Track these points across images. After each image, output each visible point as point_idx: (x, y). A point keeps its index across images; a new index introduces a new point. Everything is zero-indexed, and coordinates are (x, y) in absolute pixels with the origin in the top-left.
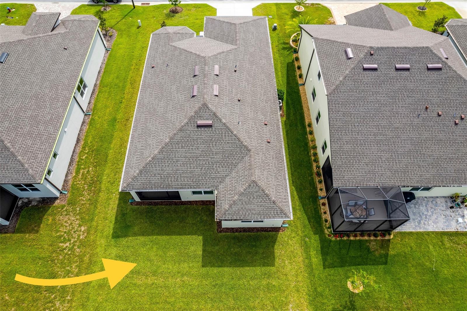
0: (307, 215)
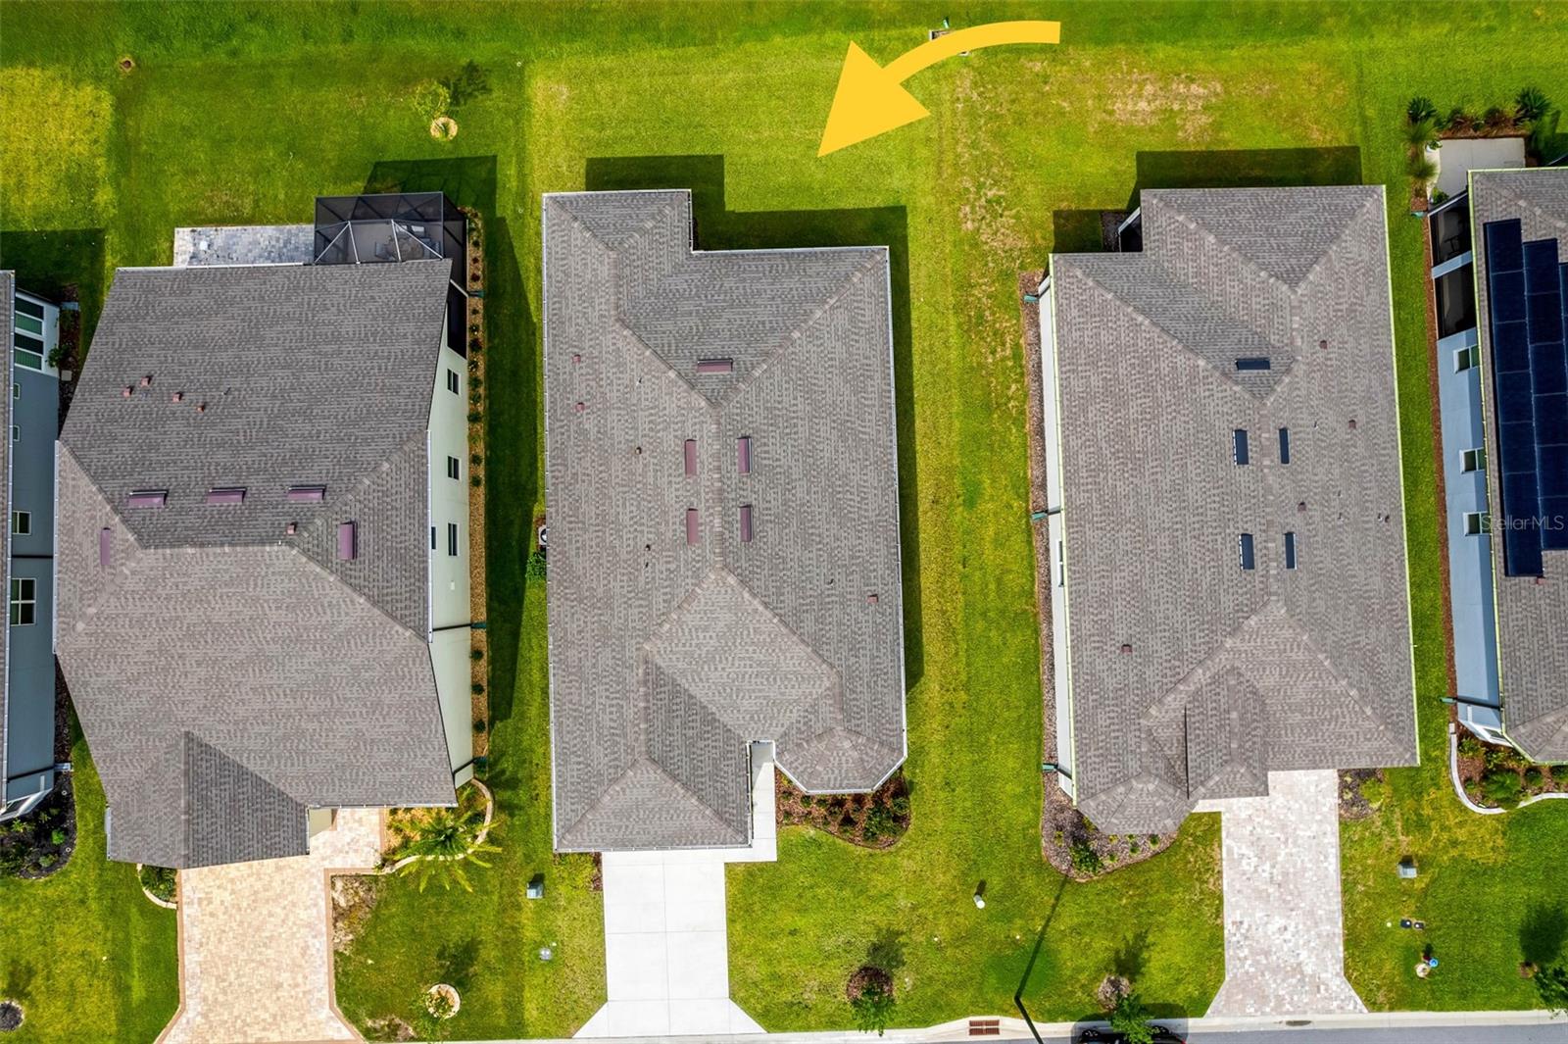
0: (513, 258)
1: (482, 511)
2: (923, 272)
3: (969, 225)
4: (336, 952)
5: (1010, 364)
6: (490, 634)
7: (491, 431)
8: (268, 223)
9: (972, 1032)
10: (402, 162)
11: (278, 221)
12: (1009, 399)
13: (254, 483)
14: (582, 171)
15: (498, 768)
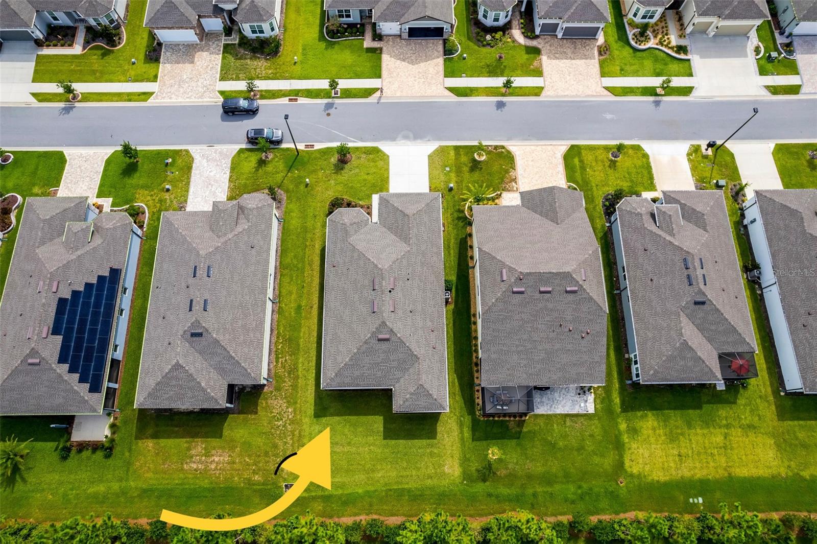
0: (464, 399)
1: (472, 306)
2: (309, 391)
3: (290, 410)
4: (515, 170)
5: (280, 356)
6: (468, 265)
7: (469, 334)
8: (559, 414)
9: (313, 145)
10: (510, 439)
11: (555, 415)
12: (282, 343)
13: (538, 295)
14: (438, 434)
15: (464, 223)
